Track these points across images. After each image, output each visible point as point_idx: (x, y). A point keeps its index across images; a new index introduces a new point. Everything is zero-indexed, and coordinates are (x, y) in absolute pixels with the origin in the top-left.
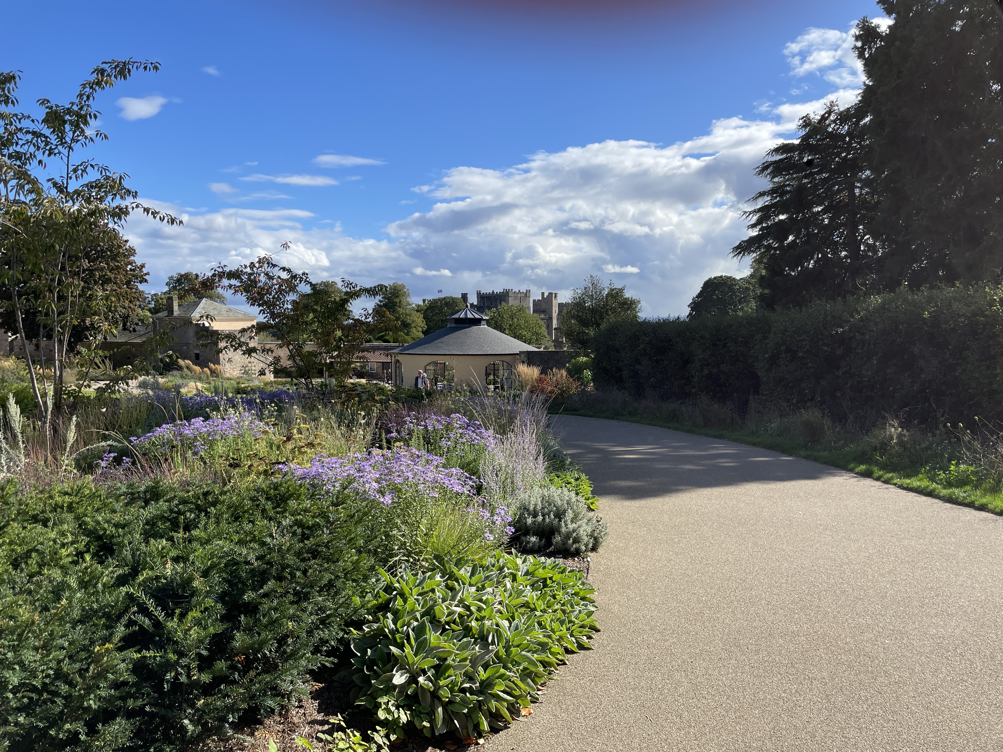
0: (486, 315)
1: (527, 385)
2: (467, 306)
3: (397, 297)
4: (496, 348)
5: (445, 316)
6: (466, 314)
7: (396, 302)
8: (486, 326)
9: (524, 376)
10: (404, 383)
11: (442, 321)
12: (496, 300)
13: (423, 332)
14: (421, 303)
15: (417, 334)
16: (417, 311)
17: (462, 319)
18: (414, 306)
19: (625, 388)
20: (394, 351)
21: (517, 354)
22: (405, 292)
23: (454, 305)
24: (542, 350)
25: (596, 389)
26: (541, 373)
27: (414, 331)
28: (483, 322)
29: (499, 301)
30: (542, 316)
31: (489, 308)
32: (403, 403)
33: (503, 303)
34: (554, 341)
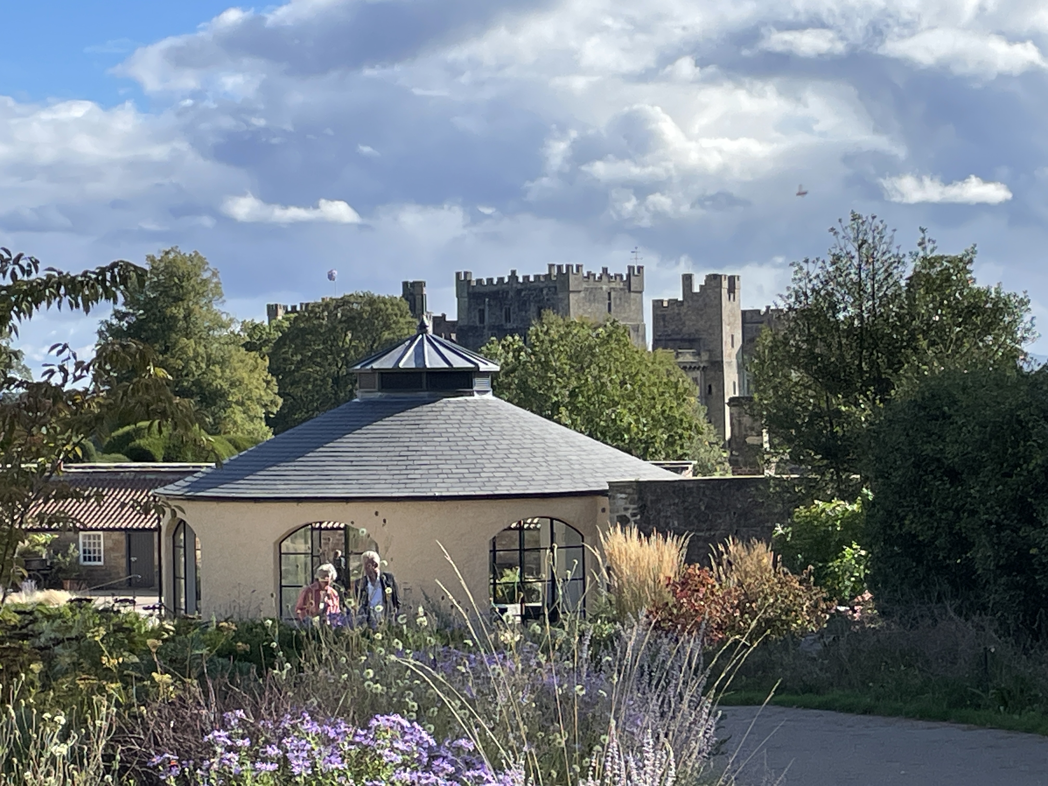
0: (491, 357)
1: (638, 600)
2: (423, 328)
3: (178, 299)
4: (528, 472)
5: (348, 363)
6: (420, 354)
7: (174, 318)
8: (489, 396)
9: (626, 571)
10: (202, 604)
11: (336, 380)
12: (523, 305)
13: (268, 421)
14: (262, 319)
15: (249, 426)
16: (249, 347)
17: (407, 372)
18: (237, 328)
19: (984, 608)
20: (170, 489)
21: (602, 493)
22: (204, 282)
23: (378, 323)
24: (687, 475)
25: (883, 613)
26: (689, 561)
27: (239, 417)
28: (480, 384)
29: (533, 309)
30: (688, 357)
31: (501, 333)
32: (201, 677)
33: (550, 316)
34: (729, 445)
